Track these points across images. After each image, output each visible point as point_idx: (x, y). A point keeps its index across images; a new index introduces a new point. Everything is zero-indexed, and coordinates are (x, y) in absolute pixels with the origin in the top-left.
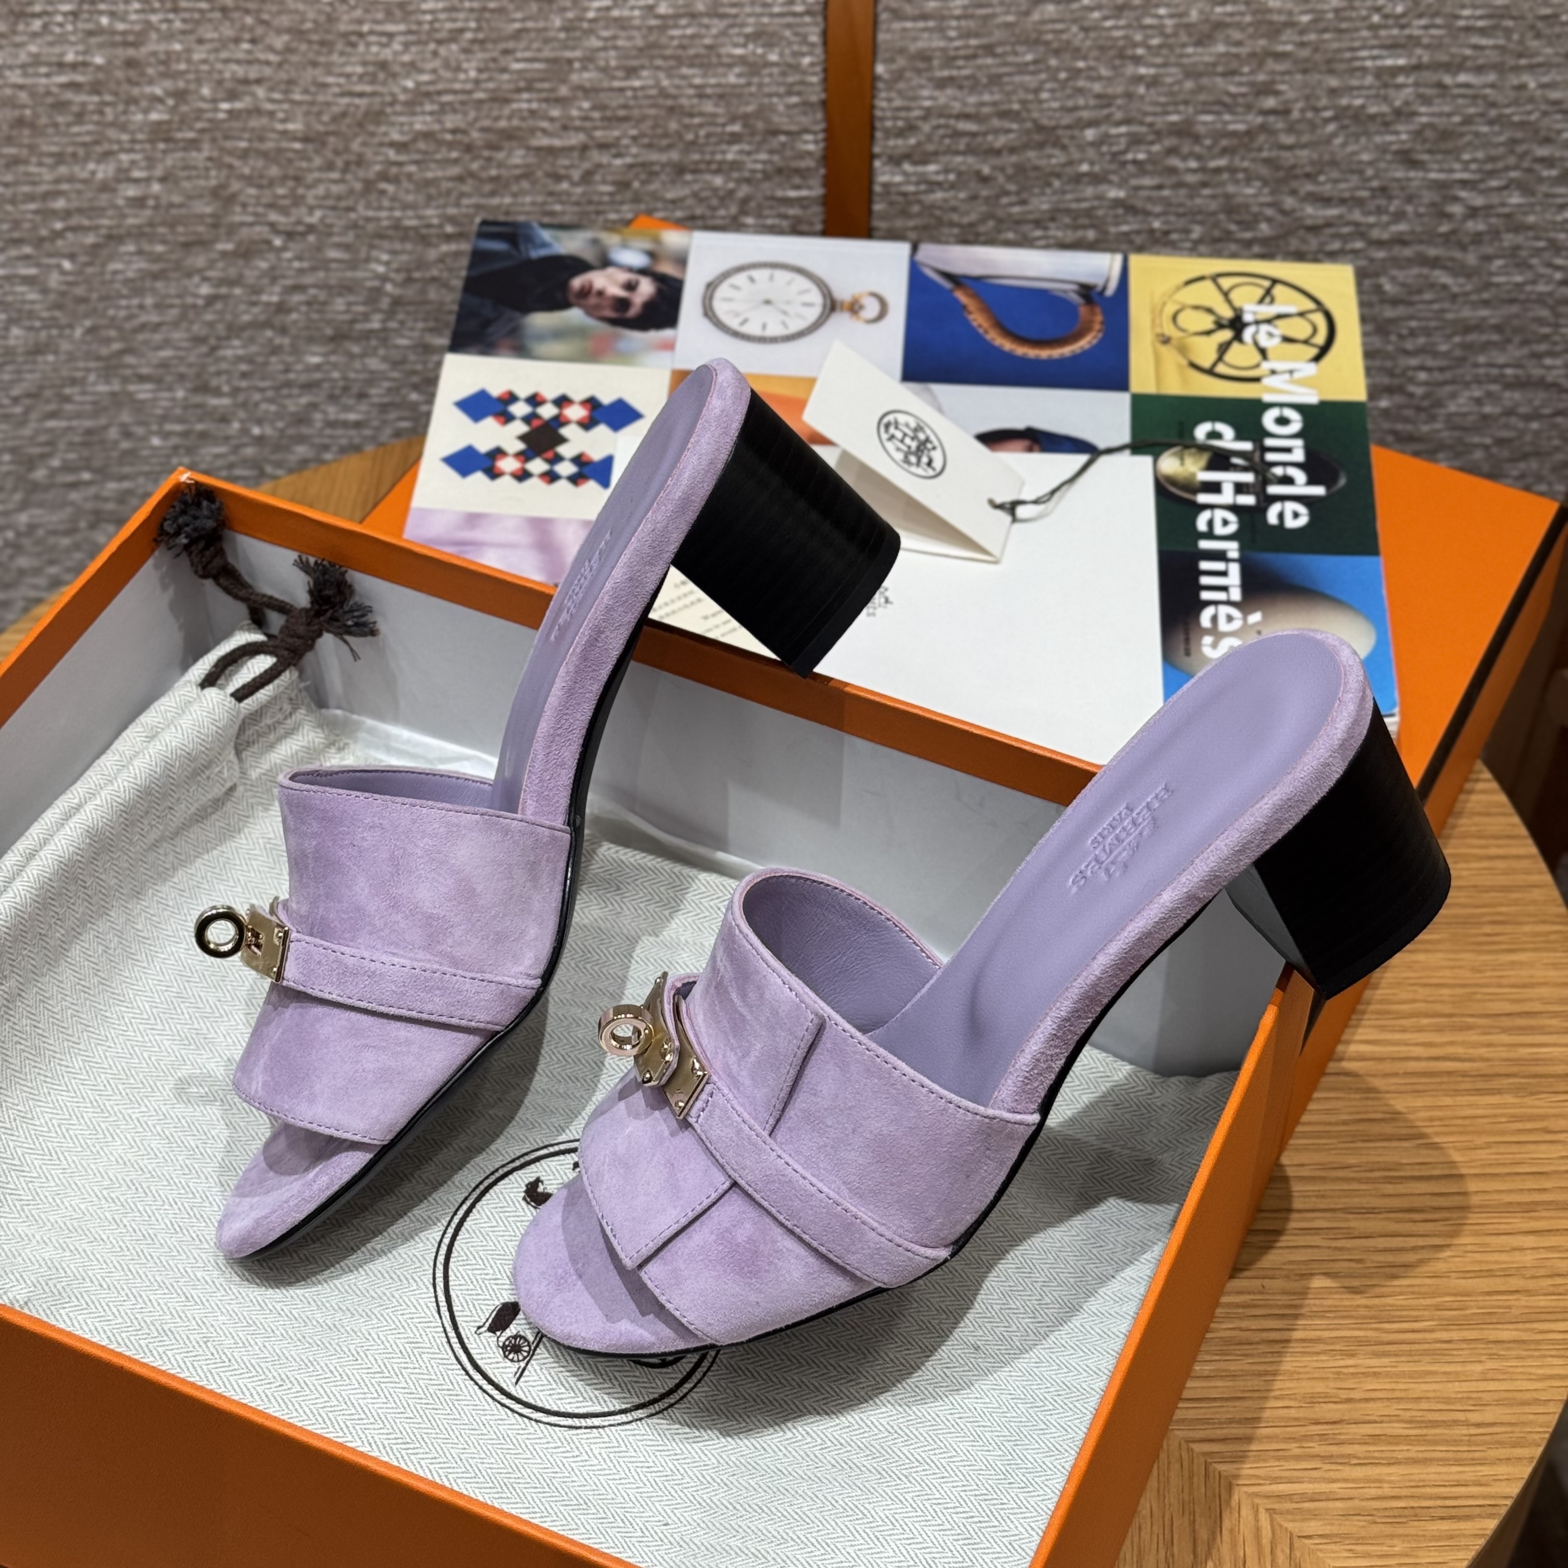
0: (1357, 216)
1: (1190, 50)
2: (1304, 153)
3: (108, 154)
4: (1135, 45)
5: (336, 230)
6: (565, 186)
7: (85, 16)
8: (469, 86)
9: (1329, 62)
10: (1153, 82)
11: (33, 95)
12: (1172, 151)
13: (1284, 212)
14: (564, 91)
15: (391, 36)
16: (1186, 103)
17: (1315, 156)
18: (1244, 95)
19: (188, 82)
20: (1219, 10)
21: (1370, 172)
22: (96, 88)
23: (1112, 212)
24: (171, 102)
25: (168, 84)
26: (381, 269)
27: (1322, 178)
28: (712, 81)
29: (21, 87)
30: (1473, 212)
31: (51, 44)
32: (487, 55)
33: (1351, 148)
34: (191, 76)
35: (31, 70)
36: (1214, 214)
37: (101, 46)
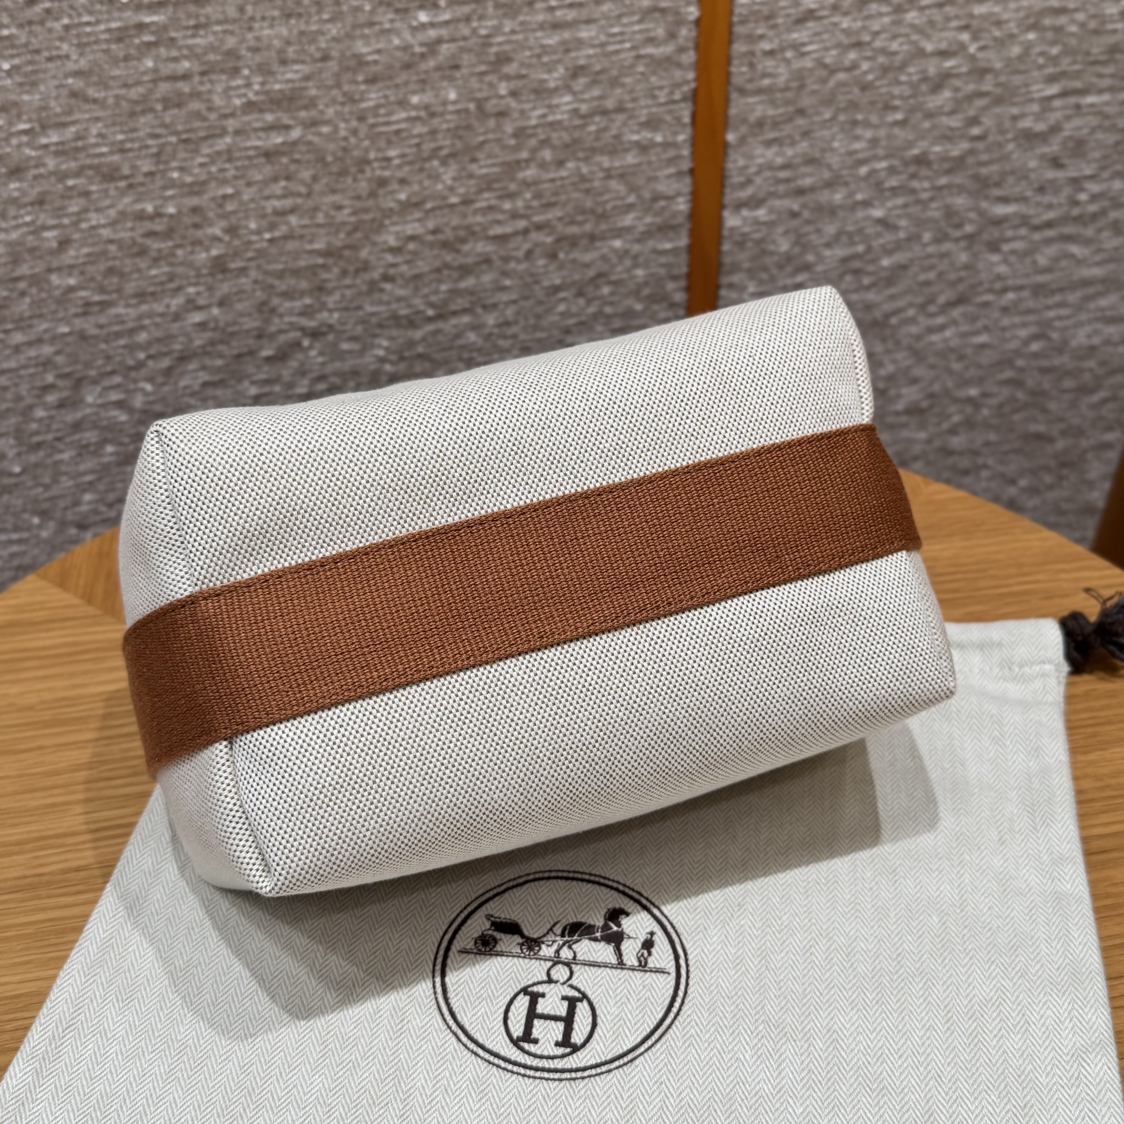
1: (928, 98)
2: (994, 168)
3: (179, 289)
4: (895, 98)
5: (349, 327)
6: (512, 265)
8: (446, 193)
9: (1012, 96)
11: (121, 247)
12: (914, 177)
13: (981, 214)
14: (513, 187)
16: (923, 138)
17: (1001, 168)
18: (958, 129)
19: (239, 219)
20: (947, 64)
21: (1033, 176)
22: (169, 234)
23: (875, 229)
24: (227, 238)
25: (223, 223)
26: (381, 353)
27: (1005, 184)
28: (617, 164)
29: (111, 242)
30: (1094, 198)
32: (459, 166)
33: (1023, 160)
34: (241, 215)
35: (119, 226)
36: (938, 221)
37: (172, 197)
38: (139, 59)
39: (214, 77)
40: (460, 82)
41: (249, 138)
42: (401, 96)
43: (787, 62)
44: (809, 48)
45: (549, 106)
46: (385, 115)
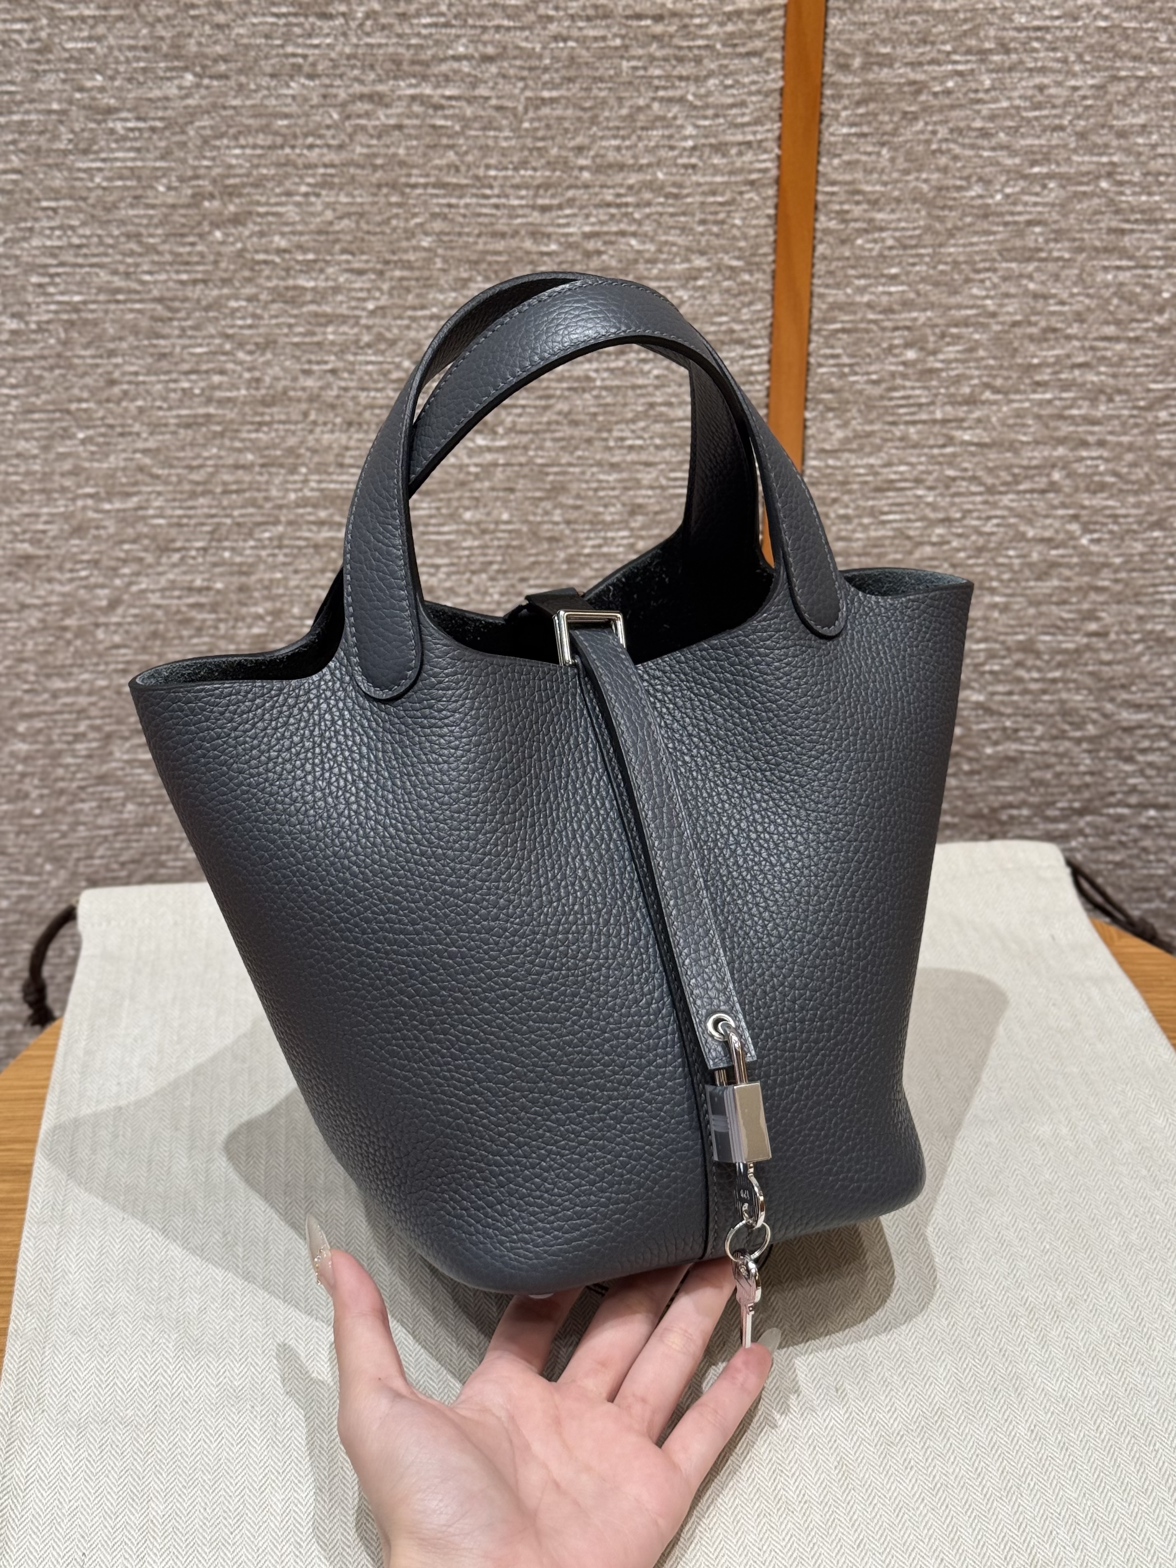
0: (1161, 720)
1: (1032, 584)
2: (1119, 668)
4: (991, 579)
7: (212, 551)
9: (1136, 595)
10: (1005, 609)
11: (167, 613)
12: (1019, 664)
13: (1106, 716)
15: (437, 567)
16: (1030, 625)
17: (1128, 670)
18: (1073, 620)
19: (283, 603)
20: (1054, 552)
21: (1170, 684)
22: (214, 608)
23: (973, 713)
24: (269, 619)
25: (269, 605)
27: (1134, 688)
29: (158, 607)
31: (185, 573)
32: (508, 583)
33: (1155, 665)
34: (286, 599)
35: (168, 593)
36: (1051, 716)
37: (222, 575)
38: (204, 446)
39: (273, 470)
40: (513, 504)
41: (300, 529)
42: (451, 510)
43: (866, 528)
44: (891, 517)
45: (605, 538)
46: (434, 525)
